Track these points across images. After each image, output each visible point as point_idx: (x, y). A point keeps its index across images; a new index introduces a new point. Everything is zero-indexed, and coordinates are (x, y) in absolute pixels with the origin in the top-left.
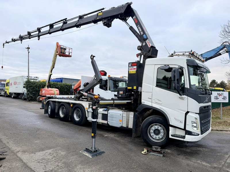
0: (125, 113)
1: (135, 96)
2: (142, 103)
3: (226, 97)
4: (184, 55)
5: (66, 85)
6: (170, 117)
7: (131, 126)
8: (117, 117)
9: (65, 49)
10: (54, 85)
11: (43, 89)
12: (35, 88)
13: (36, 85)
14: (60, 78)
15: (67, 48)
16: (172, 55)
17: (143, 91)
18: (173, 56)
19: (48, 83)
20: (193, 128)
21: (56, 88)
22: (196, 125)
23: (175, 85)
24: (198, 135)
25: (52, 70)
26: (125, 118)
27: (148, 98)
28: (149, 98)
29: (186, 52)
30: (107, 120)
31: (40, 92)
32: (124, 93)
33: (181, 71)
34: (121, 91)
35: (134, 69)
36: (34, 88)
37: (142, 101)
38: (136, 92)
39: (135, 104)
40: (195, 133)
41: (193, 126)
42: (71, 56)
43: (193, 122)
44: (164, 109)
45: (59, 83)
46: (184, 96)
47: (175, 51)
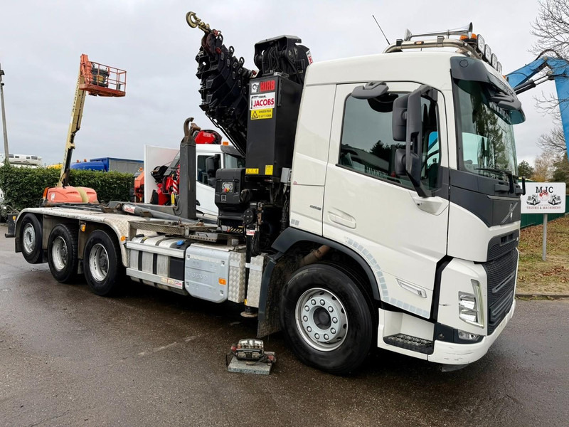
0: (236, 256)
1: (272, 199)
2: (291, 225)
3: (559, 198)
4: (440, 43)
5: (118, 178)
6: (382, 275)
7: (253, 300)
8: (211, 270)
9: (106, 74)
10: (84, 178)
11: (50, 190)
12: (28, 187)
13: (31, 179)
14: (102, 160)
15: (111, 70)
16: (398, 47)
17: (295, 184)
18: (400, 51)
19: (65, 171)
20: (463, 316)
21: (89, 186)
22: (475, 304)
23: (404, 156)
24: (480, 338)
25: (72, 137)
26: (235, 272)
27: (311, 206)
28: (314, 207)
29: (449, 34)
30: (183, 280)
31: (44, 198)
32: (235, 189)
33: (428, 103)
34: (227, 181)
35: (269, 102)
36: (23, 188)
37: (293, 216)
38: (273, 186)
39: (271, 227)
40: (469, 333)
41: (461, 308)
42: (122, 94)
43: (464, 296)
44: (361, 247)
45: (97, 173)
46: (437, 199)
47: (408, 32)
